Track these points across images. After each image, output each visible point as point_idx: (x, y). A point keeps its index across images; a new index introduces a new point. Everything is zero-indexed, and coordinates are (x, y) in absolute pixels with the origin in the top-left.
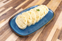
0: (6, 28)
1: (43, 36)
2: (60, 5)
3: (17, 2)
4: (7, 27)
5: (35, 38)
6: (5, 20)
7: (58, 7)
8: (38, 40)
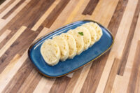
0: (26, 70)
3: (33, 15)
6: (21, 56)
7: (113, 17)
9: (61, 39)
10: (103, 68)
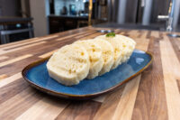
0: (10, 92)
8: (141, 109)
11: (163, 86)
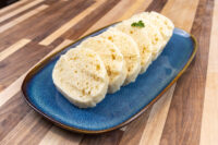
1: (180, 119)
2: (197, 16)
4: (15, 111)
5: (152, 132)
7: (195, 23)
9: (99, 42)
10: (202, 106)
11: (202, 98)
